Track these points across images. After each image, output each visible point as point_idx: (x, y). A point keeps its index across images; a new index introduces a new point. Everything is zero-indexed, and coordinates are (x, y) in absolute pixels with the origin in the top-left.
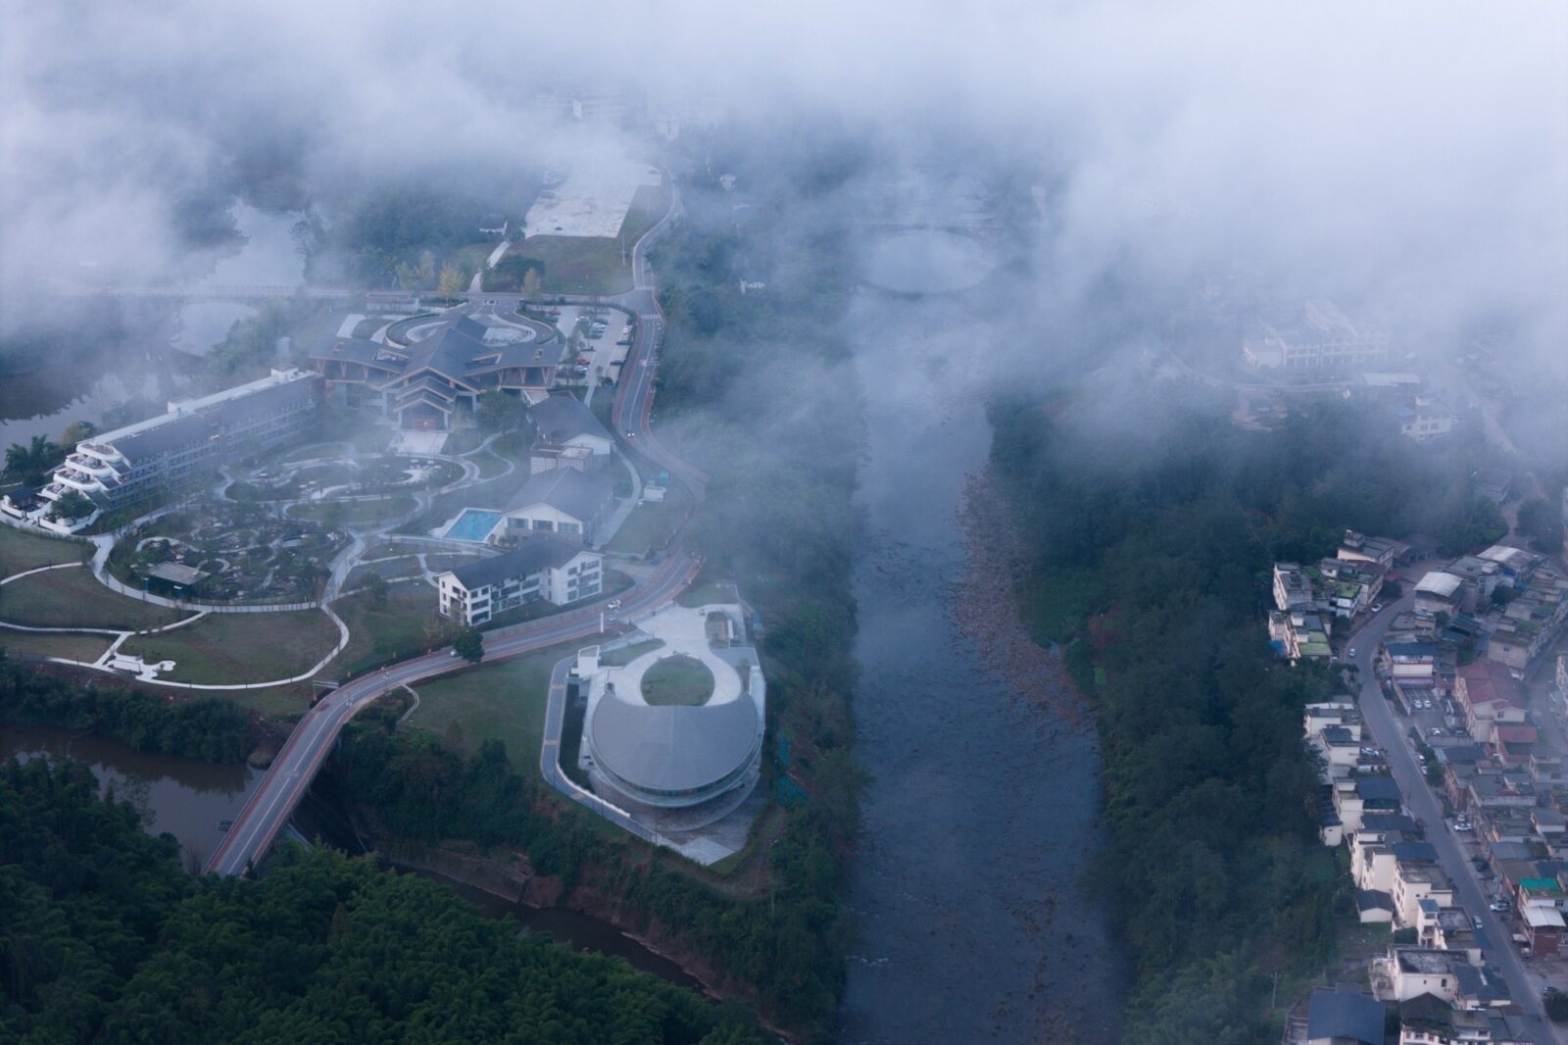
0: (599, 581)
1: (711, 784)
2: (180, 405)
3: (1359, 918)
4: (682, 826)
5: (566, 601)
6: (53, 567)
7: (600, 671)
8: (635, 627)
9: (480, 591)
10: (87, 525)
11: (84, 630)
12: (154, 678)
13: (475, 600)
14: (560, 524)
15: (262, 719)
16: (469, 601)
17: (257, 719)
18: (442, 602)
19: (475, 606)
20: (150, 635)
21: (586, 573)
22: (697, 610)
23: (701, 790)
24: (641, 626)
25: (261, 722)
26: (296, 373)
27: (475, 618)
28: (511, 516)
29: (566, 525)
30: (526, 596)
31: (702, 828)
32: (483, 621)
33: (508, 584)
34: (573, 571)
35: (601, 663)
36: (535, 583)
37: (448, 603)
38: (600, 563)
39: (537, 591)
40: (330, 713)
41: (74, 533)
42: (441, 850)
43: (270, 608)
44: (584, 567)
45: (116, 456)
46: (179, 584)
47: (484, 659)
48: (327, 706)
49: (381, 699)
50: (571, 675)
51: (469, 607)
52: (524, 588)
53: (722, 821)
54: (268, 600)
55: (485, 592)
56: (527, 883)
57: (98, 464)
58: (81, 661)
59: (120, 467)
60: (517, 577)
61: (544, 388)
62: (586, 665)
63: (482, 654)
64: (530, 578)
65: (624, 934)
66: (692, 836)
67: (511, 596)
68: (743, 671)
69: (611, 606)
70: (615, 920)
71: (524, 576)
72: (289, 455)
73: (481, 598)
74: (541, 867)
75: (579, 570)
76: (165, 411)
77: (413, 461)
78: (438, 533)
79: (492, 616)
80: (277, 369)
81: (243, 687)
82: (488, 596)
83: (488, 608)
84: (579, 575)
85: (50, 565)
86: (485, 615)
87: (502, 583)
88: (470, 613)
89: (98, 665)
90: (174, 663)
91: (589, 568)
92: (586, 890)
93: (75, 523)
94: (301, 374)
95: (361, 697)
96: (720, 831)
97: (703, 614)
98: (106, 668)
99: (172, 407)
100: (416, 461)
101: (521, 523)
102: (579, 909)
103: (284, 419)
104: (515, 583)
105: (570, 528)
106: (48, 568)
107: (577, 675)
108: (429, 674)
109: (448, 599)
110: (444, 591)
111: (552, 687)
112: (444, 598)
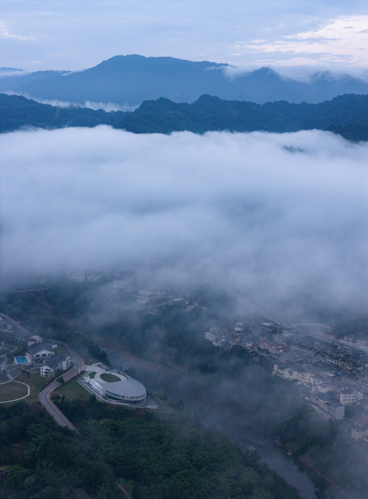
14: (48, 354)
18: (41, 373)
22: (93, 365)
24: (86, 370)
29: (50, 354)
35: (90, 378)
37: (44, 374)
63: (64, 381)
78: (15, 363)
108: (54, 388)
109: (44, 372)
110: (42, 371)
111: (82, 386)
112: (42, 372)
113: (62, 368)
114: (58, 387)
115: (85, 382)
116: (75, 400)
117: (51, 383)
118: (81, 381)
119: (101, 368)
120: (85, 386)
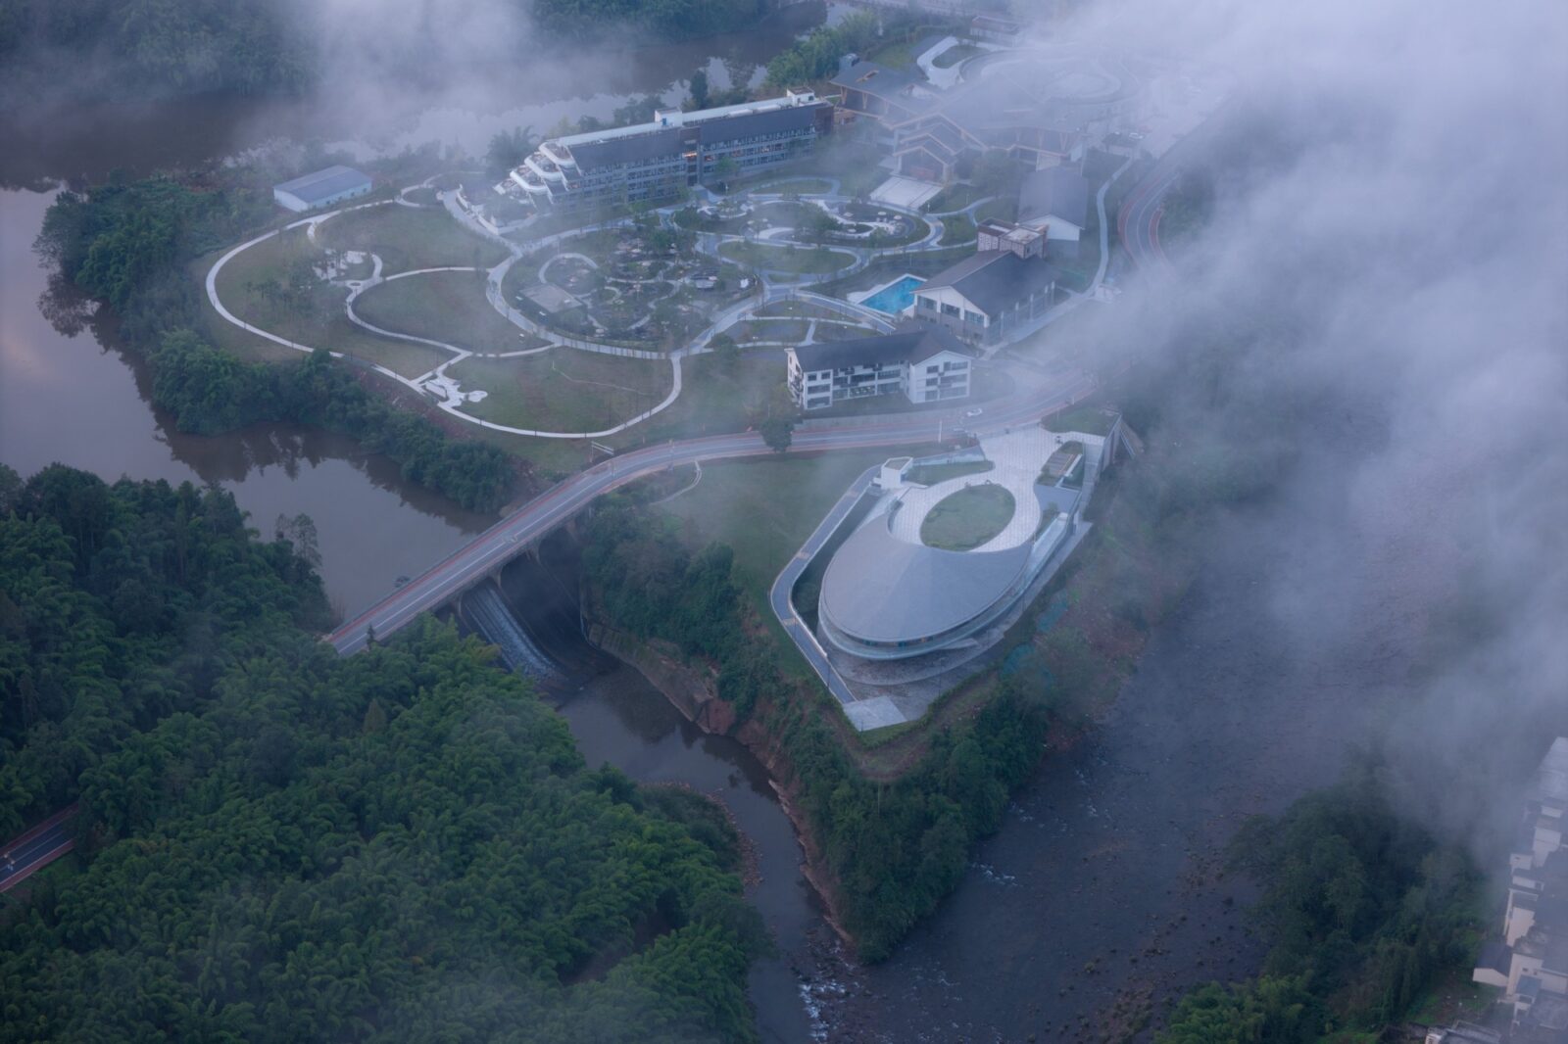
0: (967, 384)
1: (920, 640)
2: (665, 116)
3: (1472, 974)
4: (875, 678)
5: (922, 400)
6: (452, 269)
7: (902, 486)
8: (978, 443)
9: (819, 374)
10: (517, 229)
11: (428, 341)
12: (455, 408)
13: (813, 384)
15: (531, 472)
16: (805, 383)
17: (527, 471)
18: (789, 378)
19: (811, 390)
20: (485, 360)
21: (948, 374)
22: (1055, 435)
23: (903, 645)
24: (984, 445)
25: (530, 475)
26: (811, 98)
27: (811, 402)
28: (922, 295)
30: (882, 387)
31: (895, 686)
32: (821, 406)
33: (860, 371)
34: (931, 370)
35: (904, 478)
36: (896, 374)
37: (793, 381)
38: (969, 365)
39: (897, 384)
40: (602, 477)
41: (503, 235)
42: (648, 648)
43: (618, 351)
44: (947, 366)
45: (569, 162)
46: (544, 310)
47: (789, 449)
48: (606, 469)
49: (662, 473)
50: (874, 485)
51: (805, 390)
52: (880, 377)
53: (919, 683)
54: (625, 342)
55: (825, 376)
56: (707, 703)
57: (551, 167)
58: (400, 374)
59: (570, 173)
60: (873, 366)
61: (1059, 155)
62: (890, 478)
63: (788, 443)
64: (886, 369)
65: (770, 782)
66: (877, 693)
67: (862, 384)
68: (1048, 516)
69: (970, 414)
70: (771, 765)
71: (881, 365)
72: (763, 186)
73: (819, 382)
74: (725, 688)
75: (941, 369)
76: (652, 120)
77: (880, 213)
78: (856, 298)
79: (834, 403)
80: (792, 91)
81: (531, 433)
82: (830, 381)
83: (829, 394)
84: (940, 374)
85: (449, 266)
86: (825, 400)
87: (853, 369)
88: (806, 396)
89: (414, 384)
90: (485, 394)
91: (954, 369)
92: (756, 726)
93: (506, 225)
94: (816, 99)
95: (643, 467)
96: (910, 694)
97: (1059, 442)
98: (418, 389)
99: (658, 117)
100: (884, 213)
101: (930, 303)
102: (745, 743)
103: (779, 145)
104: (869, 371)
105: (976, 319)
106: (446, 269)
107: (879, 486)
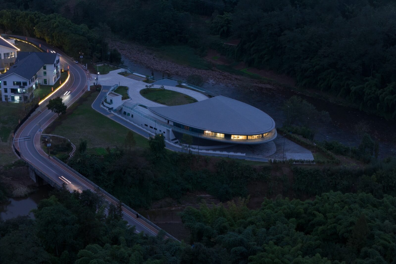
7: (123, 103)
35: (122, 99)
37: (10, 94)
50: (109, 109)
62: (116, 102)
108: (45, 126)
109: (9, 91)
110: (5, 87)
111: (108, 116)
112: (6, 91)
113: (45, 81)
114: (54, 123)
115: (112, 108)
116: (112, 151)
117: (32, 115)
118: (102, 106)
119: (131, 78)
120: (115, 116)
